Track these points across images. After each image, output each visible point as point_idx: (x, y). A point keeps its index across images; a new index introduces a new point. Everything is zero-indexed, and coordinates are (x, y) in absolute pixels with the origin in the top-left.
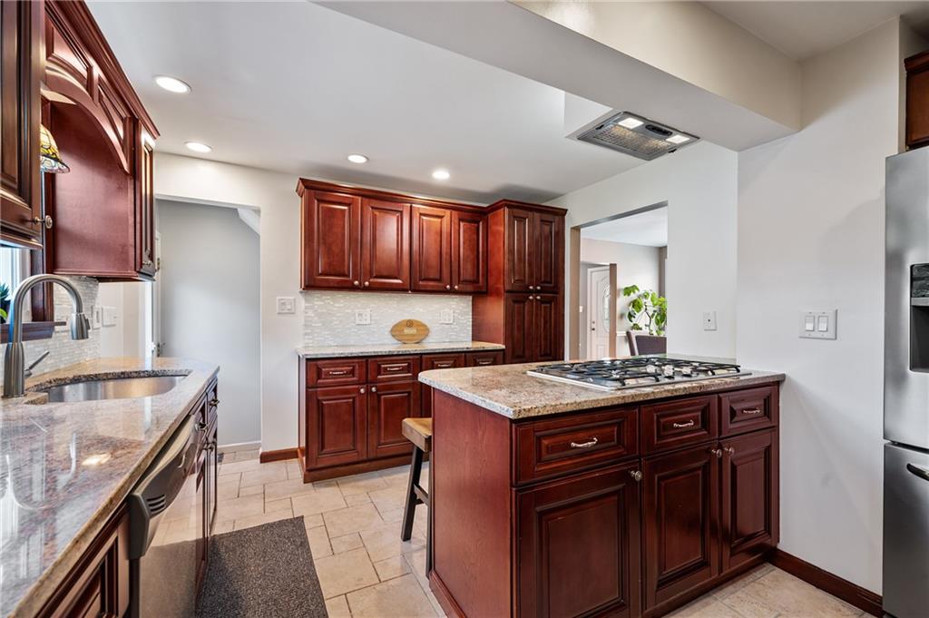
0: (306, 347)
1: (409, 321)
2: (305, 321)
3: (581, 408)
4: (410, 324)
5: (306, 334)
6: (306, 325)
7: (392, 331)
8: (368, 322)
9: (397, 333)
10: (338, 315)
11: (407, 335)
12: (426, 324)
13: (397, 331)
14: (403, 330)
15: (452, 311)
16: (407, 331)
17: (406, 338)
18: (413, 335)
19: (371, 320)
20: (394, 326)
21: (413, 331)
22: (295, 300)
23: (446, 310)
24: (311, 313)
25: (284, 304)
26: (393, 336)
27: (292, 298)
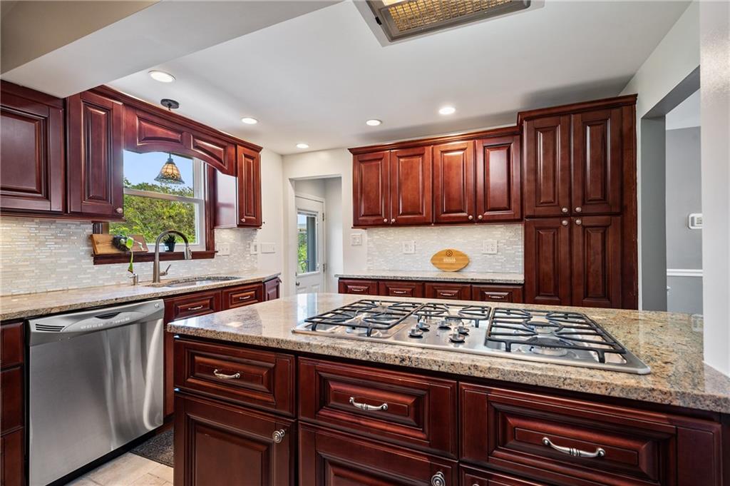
0: (369, 270)
1: (449, 251)
2: (368, 251)
3: (219, 338)
4: (449, 253)
5: (368, 260)
6: (368, 254)
7: (432, 259)
8: (413, 252)
9: (437, 262)
10: (390, 246)
11: (447, 264)
12: (466, 254)
13: (437, 260)
14: (443, 259)
15: (496, 241)
16: (447, 260)
17: (445, 266)
18: (452, 264)
19: (415, 250)
20: (436, 255)
21: (452, 260)
22: (361, 235)
23: (491, 240)
24: (371, 245)
25: (354, 238)
26: (433, 264)
27: (360, 234)
